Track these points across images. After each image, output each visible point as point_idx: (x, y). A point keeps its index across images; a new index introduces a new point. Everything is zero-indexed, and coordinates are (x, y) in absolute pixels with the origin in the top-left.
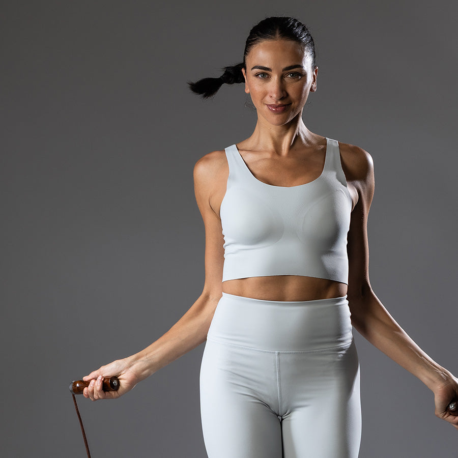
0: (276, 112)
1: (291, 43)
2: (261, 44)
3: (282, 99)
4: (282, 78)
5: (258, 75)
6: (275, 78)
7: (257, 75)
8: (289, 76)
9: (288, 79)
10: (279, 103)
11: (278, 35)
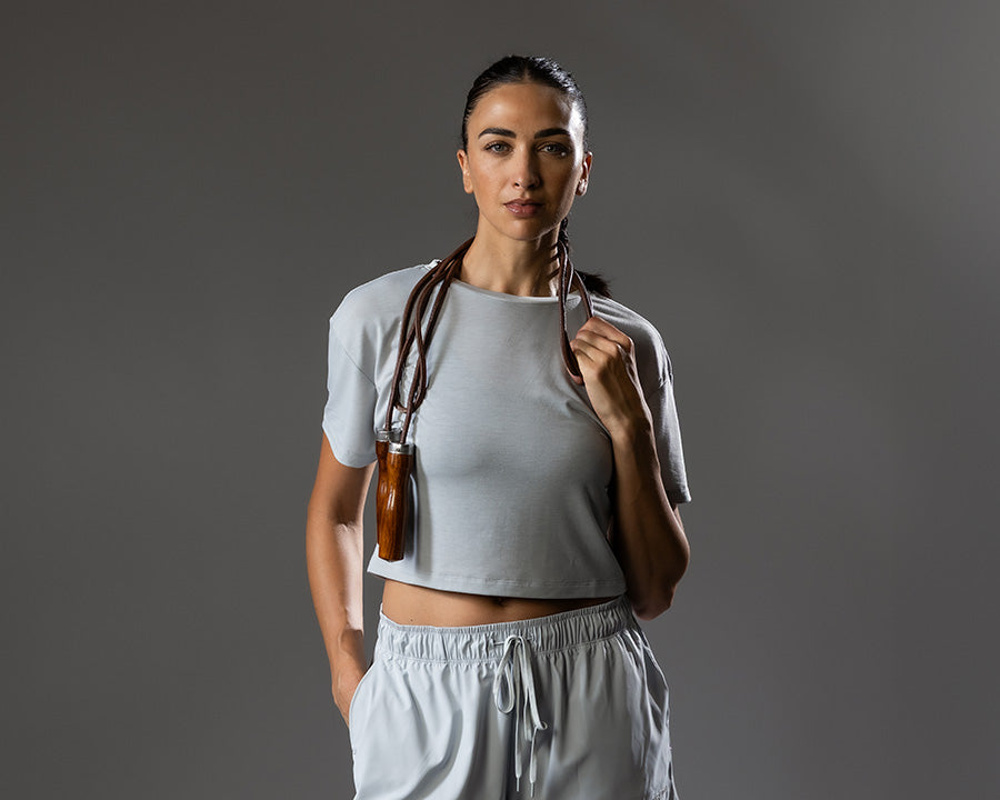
0: (519, 217)
1: (547, 91)
2: (498, 90)
3: (531, 187)
4: (533, 151)
5: (490, 148)
6: (520, 149)
7: (488, 148)
8: (545, 150)
9: (545, 154)
10: (527, 196)
11: (527, 77)
